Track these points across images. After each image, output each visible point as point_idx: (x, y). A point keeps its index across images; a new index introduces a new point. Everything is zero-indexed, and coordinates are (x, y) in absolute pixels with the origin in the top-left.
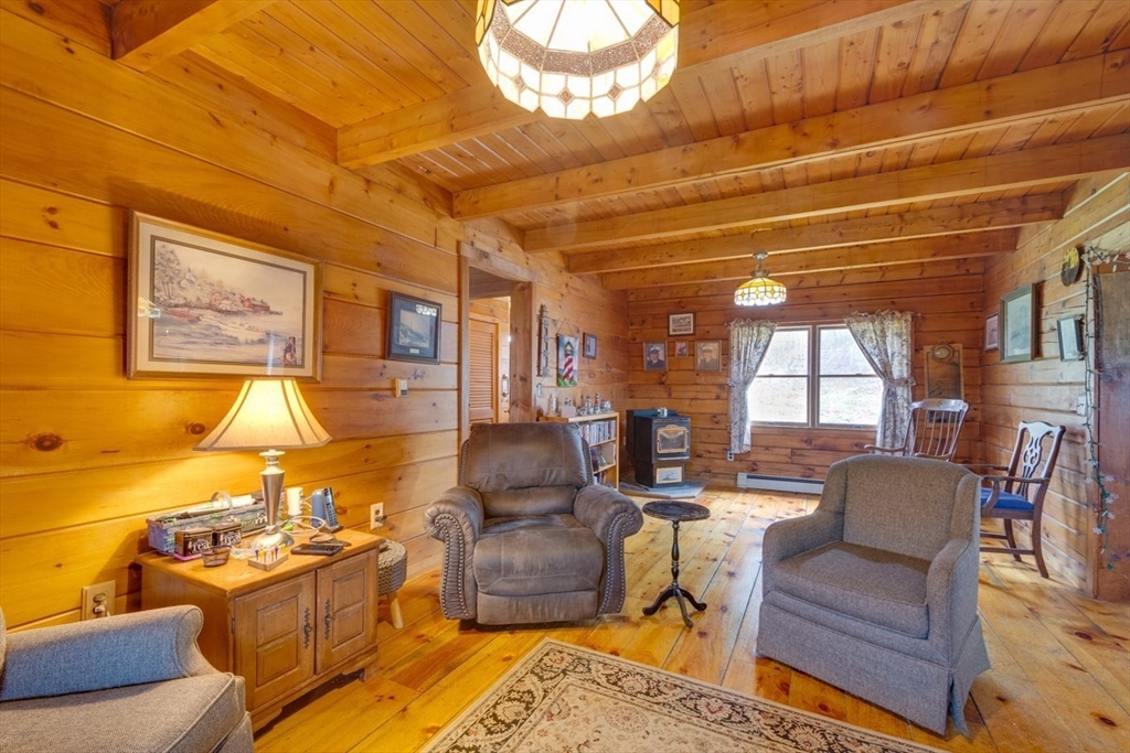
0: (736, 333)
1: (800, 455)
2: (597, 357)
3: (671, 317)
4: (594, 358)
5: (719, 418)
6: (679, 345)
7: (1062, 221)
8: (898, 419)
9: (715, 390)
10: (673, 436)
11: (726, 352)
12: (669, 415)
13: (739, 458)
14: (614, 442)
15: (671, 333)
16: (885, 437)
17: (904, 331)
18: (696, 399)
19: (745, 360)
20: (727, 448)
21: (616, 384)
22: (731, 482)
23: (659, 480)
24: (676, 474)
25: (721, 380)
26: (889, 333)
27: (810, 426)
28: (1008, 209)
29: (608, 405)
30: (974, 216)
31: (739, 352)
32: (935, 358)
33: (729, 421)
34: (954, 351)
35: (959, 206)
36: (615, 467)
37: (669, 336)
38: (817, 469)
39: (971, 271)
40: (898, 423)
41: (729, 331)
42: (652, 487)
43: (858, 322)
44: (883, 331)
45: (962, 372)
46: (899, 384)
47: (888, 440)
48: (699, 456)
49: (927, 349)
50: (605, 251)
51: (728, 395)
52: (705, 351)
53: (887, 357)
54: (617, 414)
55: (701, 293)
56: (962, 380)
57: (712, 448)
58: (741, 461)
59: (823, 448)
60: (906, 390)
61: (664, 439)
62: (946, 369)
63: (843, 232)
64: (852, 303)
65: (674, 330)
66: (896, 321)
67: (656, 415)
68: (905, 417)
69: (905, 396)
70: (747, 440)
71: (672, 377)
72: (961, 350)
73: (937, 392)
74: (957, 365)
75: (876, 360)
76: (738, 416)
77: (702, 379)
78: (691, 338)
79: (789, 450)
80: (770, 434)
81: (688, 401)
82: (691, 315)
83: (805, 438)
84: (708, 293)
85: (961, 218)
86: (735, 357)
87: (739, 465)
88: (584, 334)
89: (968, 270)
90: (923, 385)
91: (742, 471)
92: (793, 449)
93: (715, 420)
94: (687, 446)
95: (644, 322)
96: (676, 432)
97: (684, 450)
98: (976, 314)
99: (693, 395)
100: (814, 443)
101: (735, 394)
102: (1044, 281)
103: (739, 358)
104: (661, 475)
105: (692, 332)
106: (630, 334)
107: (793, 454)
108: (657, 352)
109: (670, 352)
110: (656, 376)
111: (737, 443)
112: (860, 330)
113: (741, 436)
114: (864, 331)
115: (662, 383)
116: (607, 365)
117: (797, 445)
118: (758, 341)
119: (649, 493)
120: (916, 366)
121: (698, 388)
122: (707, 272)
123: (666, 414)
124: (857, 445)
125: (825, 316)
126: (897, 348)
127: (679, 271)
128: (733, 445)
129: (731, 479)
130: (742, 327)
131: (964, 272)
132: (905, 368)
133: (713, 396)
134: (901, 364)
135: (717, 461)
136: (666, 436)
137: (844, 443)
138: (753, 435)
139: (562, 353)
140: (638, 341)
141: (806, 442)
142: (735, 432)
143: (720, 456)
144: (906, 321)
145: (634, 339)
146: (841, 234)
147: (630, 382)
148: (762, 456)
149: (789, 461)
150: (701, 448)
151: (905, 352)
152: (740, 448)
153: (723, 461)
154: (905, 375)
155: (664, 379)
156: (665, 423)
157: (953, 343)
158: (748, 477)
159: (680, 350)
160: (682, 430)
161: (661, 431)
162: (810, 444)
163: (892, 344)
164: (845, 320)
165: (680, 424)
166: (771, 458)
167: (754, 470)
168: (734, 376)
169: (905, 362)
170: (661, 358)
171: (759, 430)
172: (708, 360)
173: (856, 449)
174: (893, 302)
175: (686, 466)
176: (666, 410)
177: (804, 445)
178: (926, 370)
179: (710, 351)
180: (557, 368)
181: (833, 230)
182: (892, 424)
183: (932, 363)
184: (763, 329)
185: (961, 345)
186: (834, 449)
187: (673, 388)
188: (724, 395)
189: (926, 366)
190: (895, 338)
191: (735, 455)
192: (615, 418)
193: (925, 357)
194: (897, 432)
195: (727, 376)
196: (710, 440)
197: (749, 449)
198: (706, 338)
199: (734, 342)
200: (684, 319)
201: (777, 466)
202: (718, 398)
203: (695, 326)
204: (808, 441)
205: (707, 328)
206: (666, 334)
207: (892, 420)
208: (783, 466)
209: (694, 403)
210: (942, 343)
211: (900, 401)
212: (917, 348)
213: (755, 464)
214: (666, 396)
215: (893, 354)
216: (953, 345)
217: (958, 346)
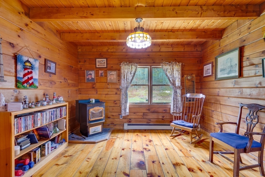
0: (123, 67)
1: (146, 115)
2: (57, 74)
3: (97, 60)
4: (55, 74)
5: (117, 102)
6: (100, 72)
7: (259, 18)
8: (178, 101)
9: (115, 91)
10: (97, 112)
11: (119, 76)
12: (95, 102)
13: (124, 118)
14: (65, 118)
15: (97, 66)
16: (174, 107)
17: (179, 69)
18: (108, 94)
19: (127, 78)
20: (120, 114)
21: (71, 88)
22: (121, 128)
23: (91, 133)
24: (99, 128)
25: (117, 87)
26: (175, 70)
27: (149, 104)
28: (241, 10)
29: (61, 99)
30: (230, 11)
31: (124, 75)
32: (188, 79)
33: (120, 103)
34: (193, 77)
35: (224, 6)
36: (66, 131)
37: (96, 68)
38: (152, 120)
39: (198, 50)
40: (178, 102)
41: (120, 67)
42: (87, 136)
43: (165, 65)
44: (173, 69)
45: (195, 84)
46: (178, 88)
47: (175, 108)
48: (109, 118)
49: (185, 76)
50: (52, 7)
51: (120, 93)
52: (111, 75)
53: (174, 78)
54: (67, 104)
55: (109, 51)
56: (195, 87)
57: (114, 114)
58: (125, 118)
59: (154, 112)
60: (180, 90)
61: (93, 113)
62: (190, 83)
63: (178, 12)
64: (163, 59)
65: (98, 66)
66: (177, 66)
67: (89, 102)
68: (180, 100)
69: (179, 92)
70: (128, 111)
71: (98, 85)
72: (195, 77)
73: (188, 91)
74: (194, 82)
75: (171, 79)
76: (124, 101)
77: (110, 86)
78: (106, 69)
79: (142, 113)
80: (135, 108)
81: (104, 96)
82: (105, 59)
83: (148, 109)
84: (112, 51)
85: (225, 11)
86: (123, 77)
87: (124, 120)
88: (45, 59)
89: (197, 50)
90: (184, 89)
91: (126, 123)
92: (144, 113)
93: (115, 103)
94: (103, 116)
95: (85, 61)
96: (99, 110)
97: (102, 118)
98: (199, 65)
99: (106, 93)
100: (151, 110)
101: (123, 92)
102: (244, 46)
103: (124, 78)
104: (92, 130)
105: (106, 66)
106: (79, 66)
107: (144, 115)
108: (91, 74)
109: (97, 74)
110: (91, 85)
111: (124, 112)
112: (166, 69)
113: (125, 109)
114: (167, 69)
115: (94, 88)
116: (65, 79)
117: (145, 111)
118: (131, 71)
119: (85, 141)
120: (182, 82)
121: (108, 90)
122: (112, 36)
123: (94, 102)
124: (164, 110)
125: (154, 63)
126: (177, 76)
127: (99, 35)
128: (122, 113)
129: (121, 126)
130: (125, 65)
131: (196, 50)
132: (179, 83)
133: (114, 93)
134: (178, 81)
135: (116, 119)
136: (94, 112)
137: (160, 110)
138: (130, 108)
139: (20, 67)
140: (83, 69)
141: (148, 110)
142: (123, 108)
143: (117, 117)
144: (180, 66)
145: (81, 69)
146: (176, 13)
147: (79, 87)
148: (133, 116)
149: (142, 117)
150: (110, 114)
151: (179, 77)
152: (125, 114)
153: (118, 119)
154: (180, 85)
155: (94, 86)
156: (94, 105)
157: (192, 74)
158: (128, 125)
159: (101, 74)
160: (101, 109)
161: (91, 110)
162: (149, 111)
163: (176, 74)
164: (161, 64)
165: (100, 106)
166: (136, 117)
167: (130, 122)
168: (122, 85)
169: (179, 80)
170: (93, 76)
171: (132, 106)
172: (112, 78)
173: (164, 112)
174: (175, 59)
175: (103, 124)
176: (94, 100)
177: (147, 111)
178: (185, 84)
179: (113, 75)
180: (16, 76)
181: (173, 10)
182: (176, 102)
183: (187, 81)
184: (133, 66)
185: (195, 75)
186: (157, 112)
187: (98, 90)
188: (119, 93)
189: (185, 82)
190: (177, 72)
191: (123, 116)
192: (66, 106)
193: (185, 79)
194: (177, 105)
195: (120, 85)
196: (113, 111)
197: (128, 114)
198: (111, 69)
199: (122, 71)
200: (103, 61)
201: (138, 120)
202: (116, 94)
203: (107, 64)
204: (149, 110)
205: (112, 65)
206: (95, 67)
207: (176, 101)
208: (140, 120)
209: (107, 96)
210: (190, 74)
211: (178, 94)
212: (182, 76)
213: (130, 119)
214: (95, 93)
215: (176, 78)
216: (193, 75)
217: (194, 75)
